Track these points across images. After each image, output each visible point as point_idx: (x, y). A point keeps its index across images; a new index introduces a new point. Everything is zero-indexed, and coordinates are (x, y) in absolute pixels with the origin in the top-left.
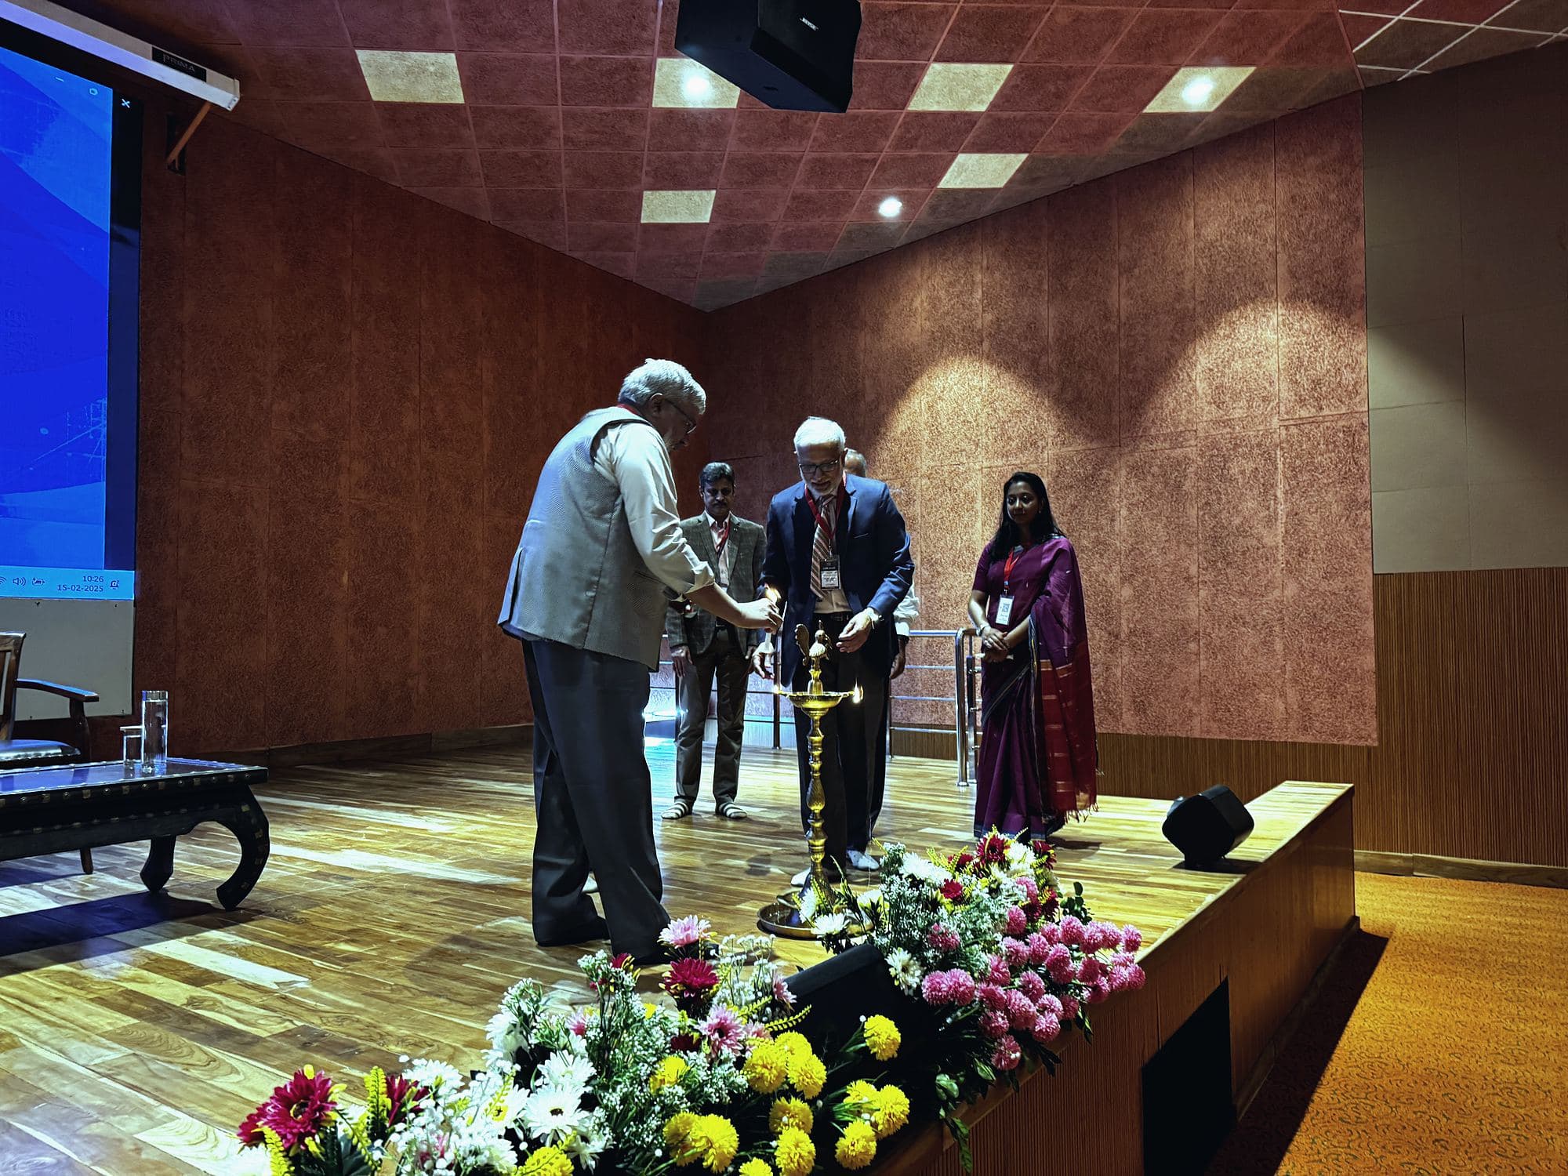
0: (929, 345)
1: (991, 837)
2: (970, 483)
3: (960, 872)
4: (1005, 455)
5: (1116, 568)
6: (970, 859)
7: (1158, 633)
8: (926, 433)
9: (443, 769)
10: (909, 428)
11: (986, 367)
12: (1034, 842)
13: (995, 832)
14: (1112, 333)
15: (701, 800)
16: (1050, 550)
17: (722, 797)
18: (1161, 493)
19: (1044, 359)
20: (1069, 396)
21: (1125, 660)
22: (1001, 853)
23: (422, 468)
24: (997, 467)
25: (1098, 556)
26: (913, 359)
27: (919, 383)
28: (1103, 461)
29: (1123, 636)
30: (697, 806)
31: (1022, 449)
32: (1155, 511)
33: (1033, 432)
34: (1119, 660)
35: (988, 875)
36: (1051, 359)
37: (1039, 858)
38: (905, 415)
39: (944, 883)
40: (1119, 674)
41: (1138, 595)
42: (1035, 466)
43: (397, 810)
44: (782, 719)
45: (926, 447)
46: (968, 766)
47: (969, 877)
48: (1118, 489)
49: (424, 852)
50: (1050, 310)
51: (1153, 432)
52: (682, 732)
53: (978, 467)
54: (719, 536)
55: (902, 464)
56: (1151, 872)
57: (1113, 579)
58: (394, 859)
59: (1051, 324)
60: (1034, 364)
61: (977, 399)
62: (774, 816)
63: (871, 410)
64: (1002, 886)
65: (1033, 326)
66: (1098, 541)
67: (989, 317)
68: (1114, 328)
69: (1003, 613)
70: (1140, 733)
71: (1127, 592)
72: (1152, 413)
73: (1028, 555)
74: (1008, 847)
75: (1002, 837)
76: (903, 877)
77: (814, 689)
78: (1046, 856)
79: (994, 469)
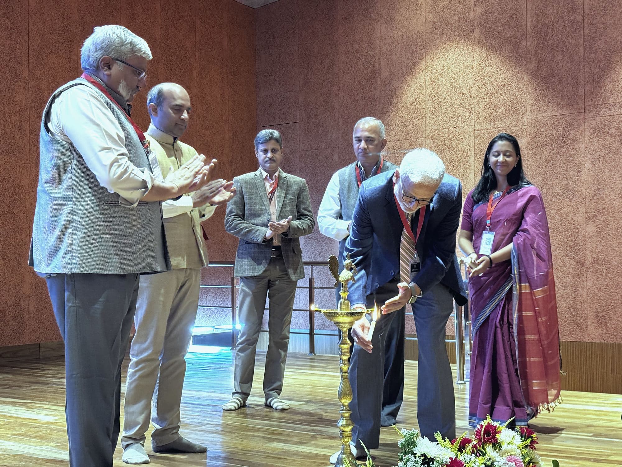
0: (432, 32)
1: (486, 424)
2: (465, 142)
3: (461, 452)
4: (493, 120)
5: (582, 210)
6: (469, 441)
7: (615, 261)
8: (429, 103)
9: (50, 372)
10: (416, 99)
11: (478, 50)
12: (521, 428)
13: (489, 420)
14: (578, 22)
15: (253, 396)
16: (523, 196)
17: (271, 392)
18: (618, 150)
19: (524, 43)
20: (543, 72)
21: (590, 283)
22: (494, 437)
23: (31, 133)
24: (486, 129)
25: (567, 200)
26: (419, 44)
27: (423, 63)
28: (571, 124)
29: (588, 264)
30: (250, 400)
31: (506, 115)
32: (613, 164)
33: (515, 101)
34: (585, 283)
35: (484, 454)
36: (529, 44)
37: (524, 440)
38: (412, 89)
39: (449, 460)
40: (585, 295)
41: (600, 232)
42: (517, 128)
43: (14, 404)
44: (316, 331)
45: (430, 115)
46: (465, 369)
47: (469, 456)
48: (583, 146)
49: (35, 437)
50: (528, 4)
51: (611, 101)
52: (240, 341)
53: (471, 130)
54: (271, 186)
55: (411, 128)
56: (613, 452)
57: (580, 218)
58: (12, 444)
59: (529, 16)
60: (516, 46)
61: (470, 76)
62: (311, 408)
63: (385, 85)
64: (495, 463)
65: (514, 16)
66: (567, 188)
67: (479, 10)
68: (579, 18)
69: (487, 246)
70: (602, 341)
71: (591, 229)
72: (610, 86)
73: (505, 200)
74: (500, 432)
75: (494, 424)
76: (417, 456)
77: (343, 306)
78: (530, 439)
79: (484, 131)
